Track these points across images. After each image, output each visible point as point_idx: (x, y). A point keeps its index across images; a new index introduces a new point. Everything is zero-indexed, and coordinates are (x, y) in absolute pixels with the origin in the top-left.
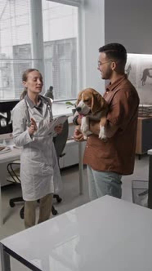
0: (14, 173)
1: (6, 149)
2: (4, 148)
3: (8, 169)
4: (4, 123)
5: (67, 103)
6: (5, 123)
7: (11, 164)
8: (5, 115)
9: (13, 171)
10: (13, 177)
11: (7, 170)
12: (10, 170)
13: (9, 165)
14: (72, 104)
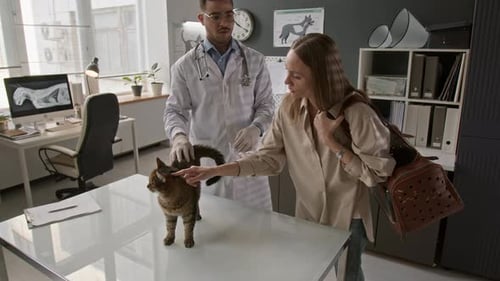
3: (40, 156)
5: (124, 79)
14: (130, 80)
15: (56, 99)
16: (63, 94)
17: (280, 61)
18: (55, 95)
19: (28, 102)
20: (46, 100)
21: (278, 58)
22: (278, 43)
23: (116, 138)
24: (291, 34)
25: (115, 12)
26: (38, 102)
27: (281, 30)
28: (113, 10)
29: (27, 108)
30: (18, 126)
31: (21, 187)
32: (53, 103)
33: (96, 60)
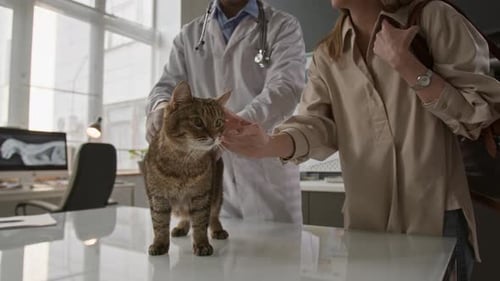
5: (130, 151)
15: (50, 156)
16: (59, 152)
18: (50, 153)
19: (17, 156)
20: (38, 157)
23: (110, 201)
25: (128, 107)
26: (29, 157)
28: (126, 104)
29: (14, 163)
32: (45, 161)
33: (100, 120)
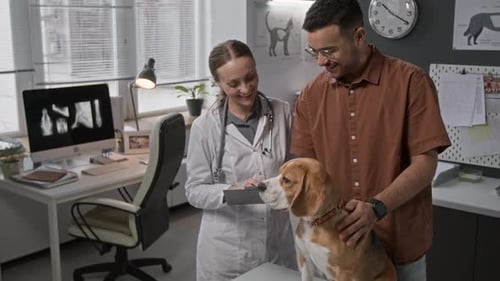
0: (84, 220)
1: (69, 175)
2: (64, 175)
3: (73, 215)
4: (63, 126)
5: (177, 88)
6: (66, 127)
7: (78, 204)
8: (66, 112)
9: (82, 217)
10: (81, 229)
11: (70, 215)
12: (77, 215)
13: (74, 205)
14: (186, 90)
17: (464, 73)
21: (461, 67)
22: (460, 43)
24: (485, 29)
27: (467, 23)
30: (37, 165)
31: (46, 253)
33: (152, 62)
